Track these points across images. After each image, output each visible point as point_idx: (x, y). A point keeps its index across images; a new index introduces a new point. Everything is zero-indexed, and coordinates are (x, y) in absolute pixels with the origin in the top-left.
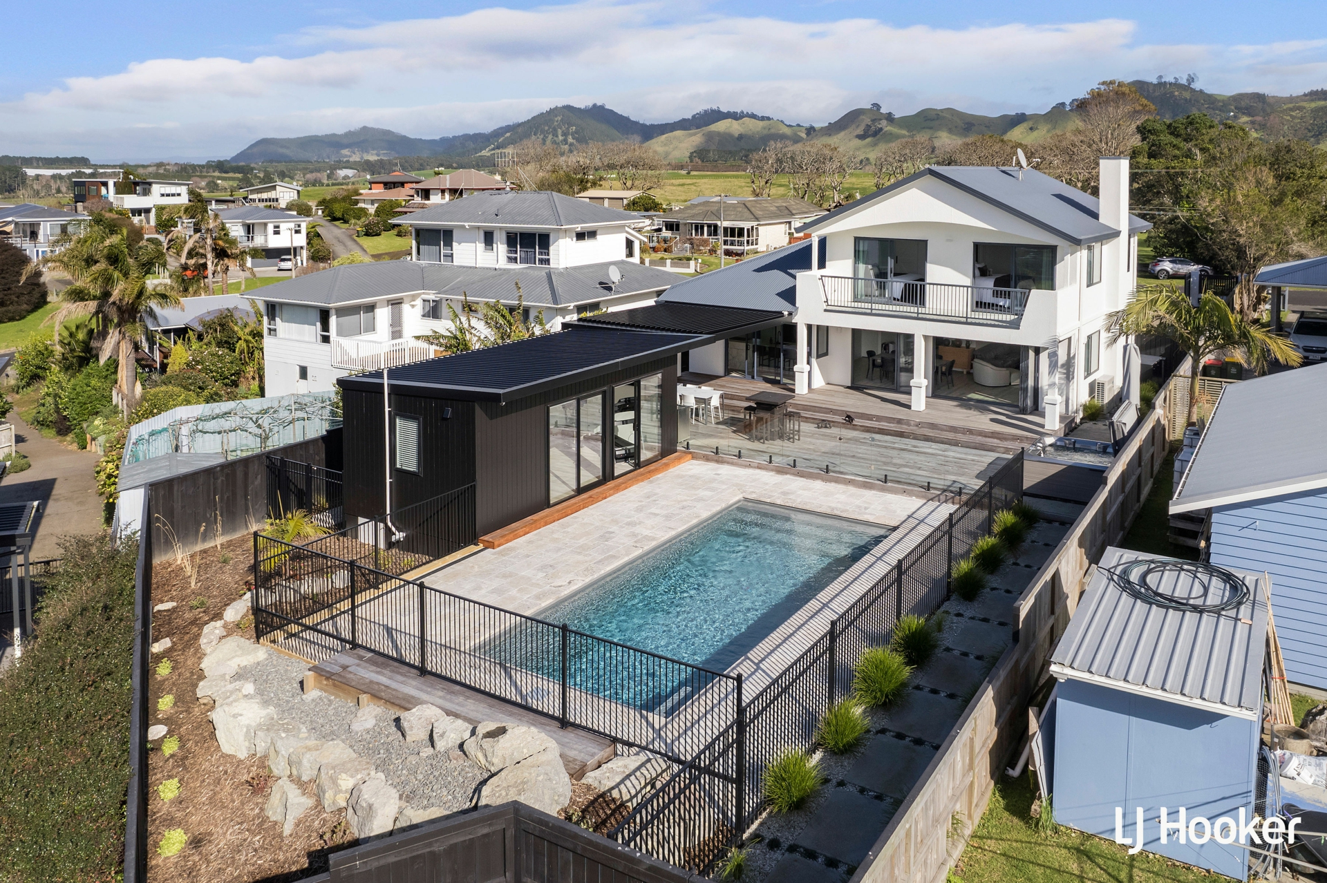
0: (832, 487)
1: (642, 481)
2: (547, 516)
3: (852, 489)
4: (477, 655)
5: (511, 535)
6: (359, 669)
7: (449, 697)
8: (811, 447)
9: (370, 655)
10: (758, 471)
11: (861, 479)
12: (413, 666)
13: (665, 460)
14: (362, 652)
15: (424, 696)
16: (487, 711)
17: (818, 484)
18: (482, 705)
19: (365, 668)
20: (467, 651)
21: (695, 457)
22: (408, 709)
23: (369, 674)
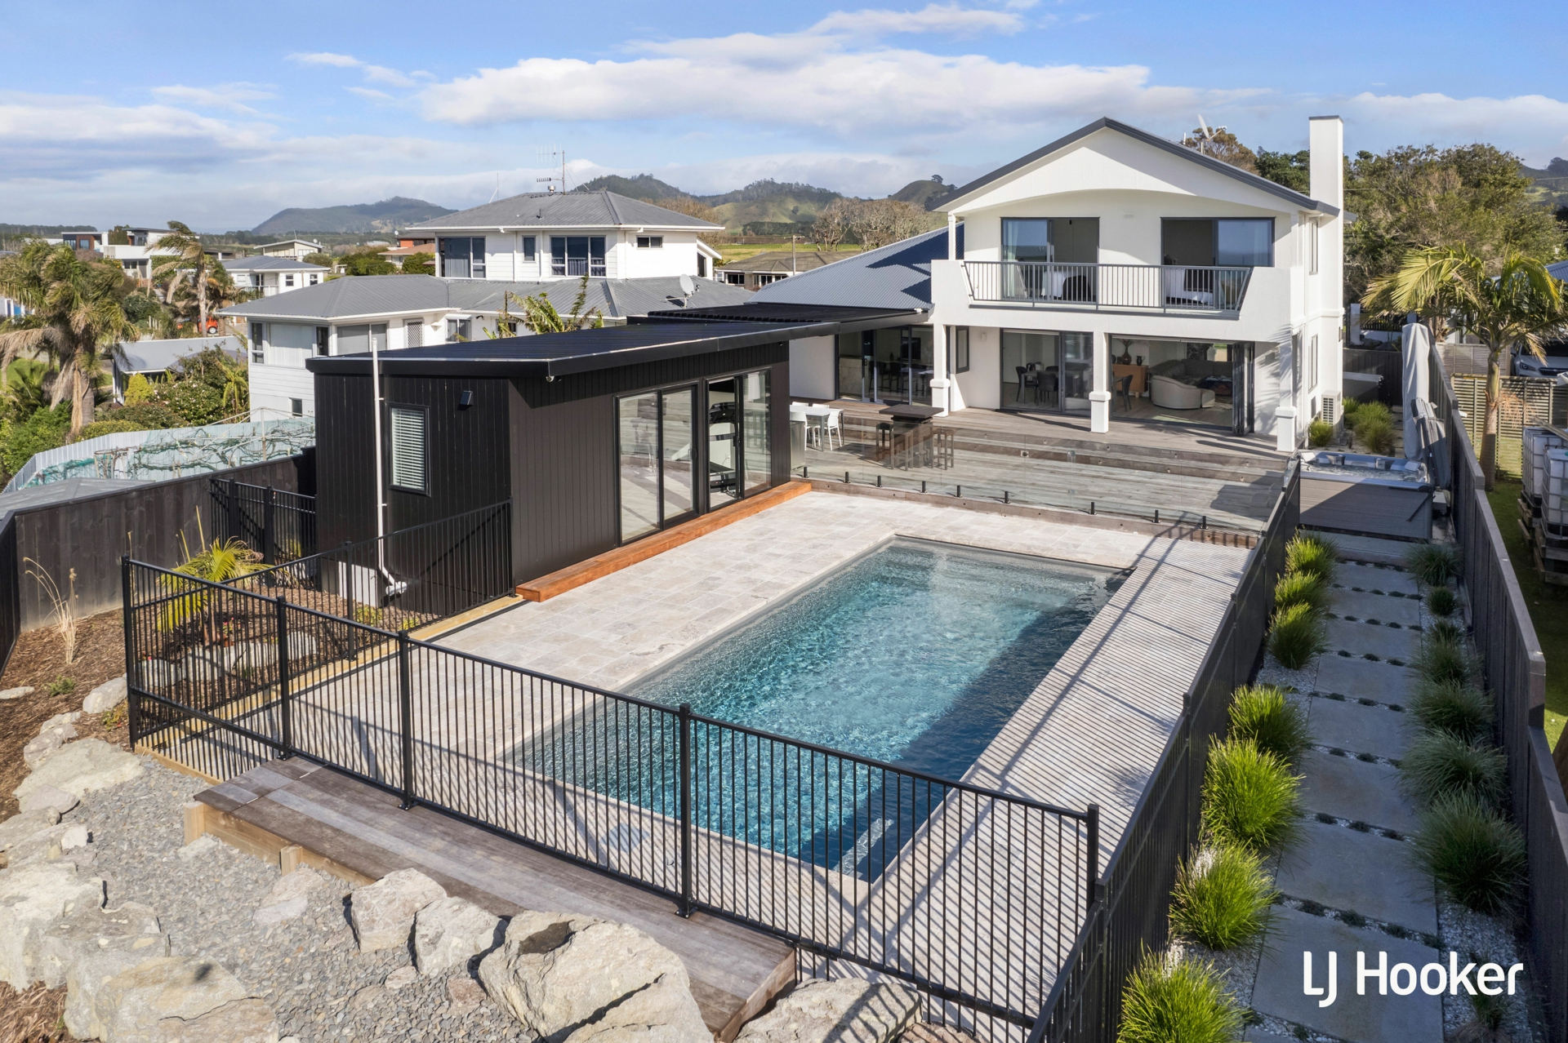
0: (1015, 521)
1: (749, 515)
2: (618, 557)
3: (1044, 524)
4: (509, 766)
5: (566, 583)
6: (290, 796)
7: (454, 850)
8: (972, 474)
9: (314, 768)
10: (906, 503)
11: (1056, 509)
12: (390, 790)
13: (776, 490)
14: (300, 764)
15: (407, 851)
16: (530, 879)
17: (995, 518)
18: (520, 867)
19: (300, 793)
20: (490, 760)
21: (816, 486)
22: (373, 878)
23: (308, 805)
